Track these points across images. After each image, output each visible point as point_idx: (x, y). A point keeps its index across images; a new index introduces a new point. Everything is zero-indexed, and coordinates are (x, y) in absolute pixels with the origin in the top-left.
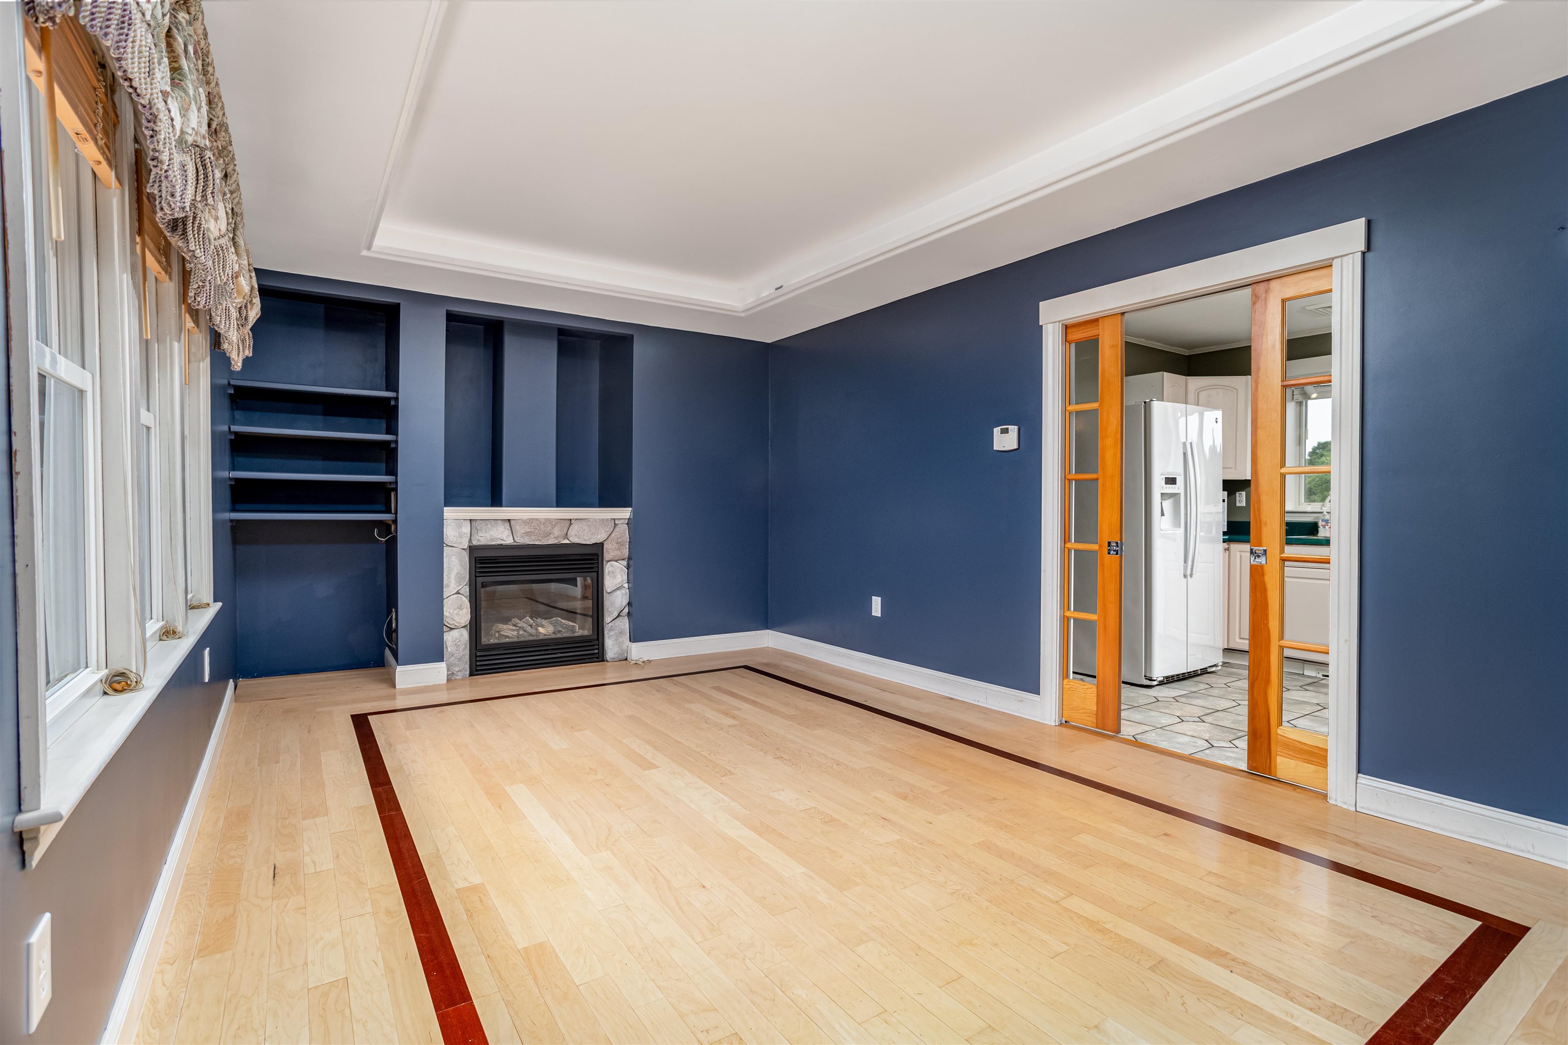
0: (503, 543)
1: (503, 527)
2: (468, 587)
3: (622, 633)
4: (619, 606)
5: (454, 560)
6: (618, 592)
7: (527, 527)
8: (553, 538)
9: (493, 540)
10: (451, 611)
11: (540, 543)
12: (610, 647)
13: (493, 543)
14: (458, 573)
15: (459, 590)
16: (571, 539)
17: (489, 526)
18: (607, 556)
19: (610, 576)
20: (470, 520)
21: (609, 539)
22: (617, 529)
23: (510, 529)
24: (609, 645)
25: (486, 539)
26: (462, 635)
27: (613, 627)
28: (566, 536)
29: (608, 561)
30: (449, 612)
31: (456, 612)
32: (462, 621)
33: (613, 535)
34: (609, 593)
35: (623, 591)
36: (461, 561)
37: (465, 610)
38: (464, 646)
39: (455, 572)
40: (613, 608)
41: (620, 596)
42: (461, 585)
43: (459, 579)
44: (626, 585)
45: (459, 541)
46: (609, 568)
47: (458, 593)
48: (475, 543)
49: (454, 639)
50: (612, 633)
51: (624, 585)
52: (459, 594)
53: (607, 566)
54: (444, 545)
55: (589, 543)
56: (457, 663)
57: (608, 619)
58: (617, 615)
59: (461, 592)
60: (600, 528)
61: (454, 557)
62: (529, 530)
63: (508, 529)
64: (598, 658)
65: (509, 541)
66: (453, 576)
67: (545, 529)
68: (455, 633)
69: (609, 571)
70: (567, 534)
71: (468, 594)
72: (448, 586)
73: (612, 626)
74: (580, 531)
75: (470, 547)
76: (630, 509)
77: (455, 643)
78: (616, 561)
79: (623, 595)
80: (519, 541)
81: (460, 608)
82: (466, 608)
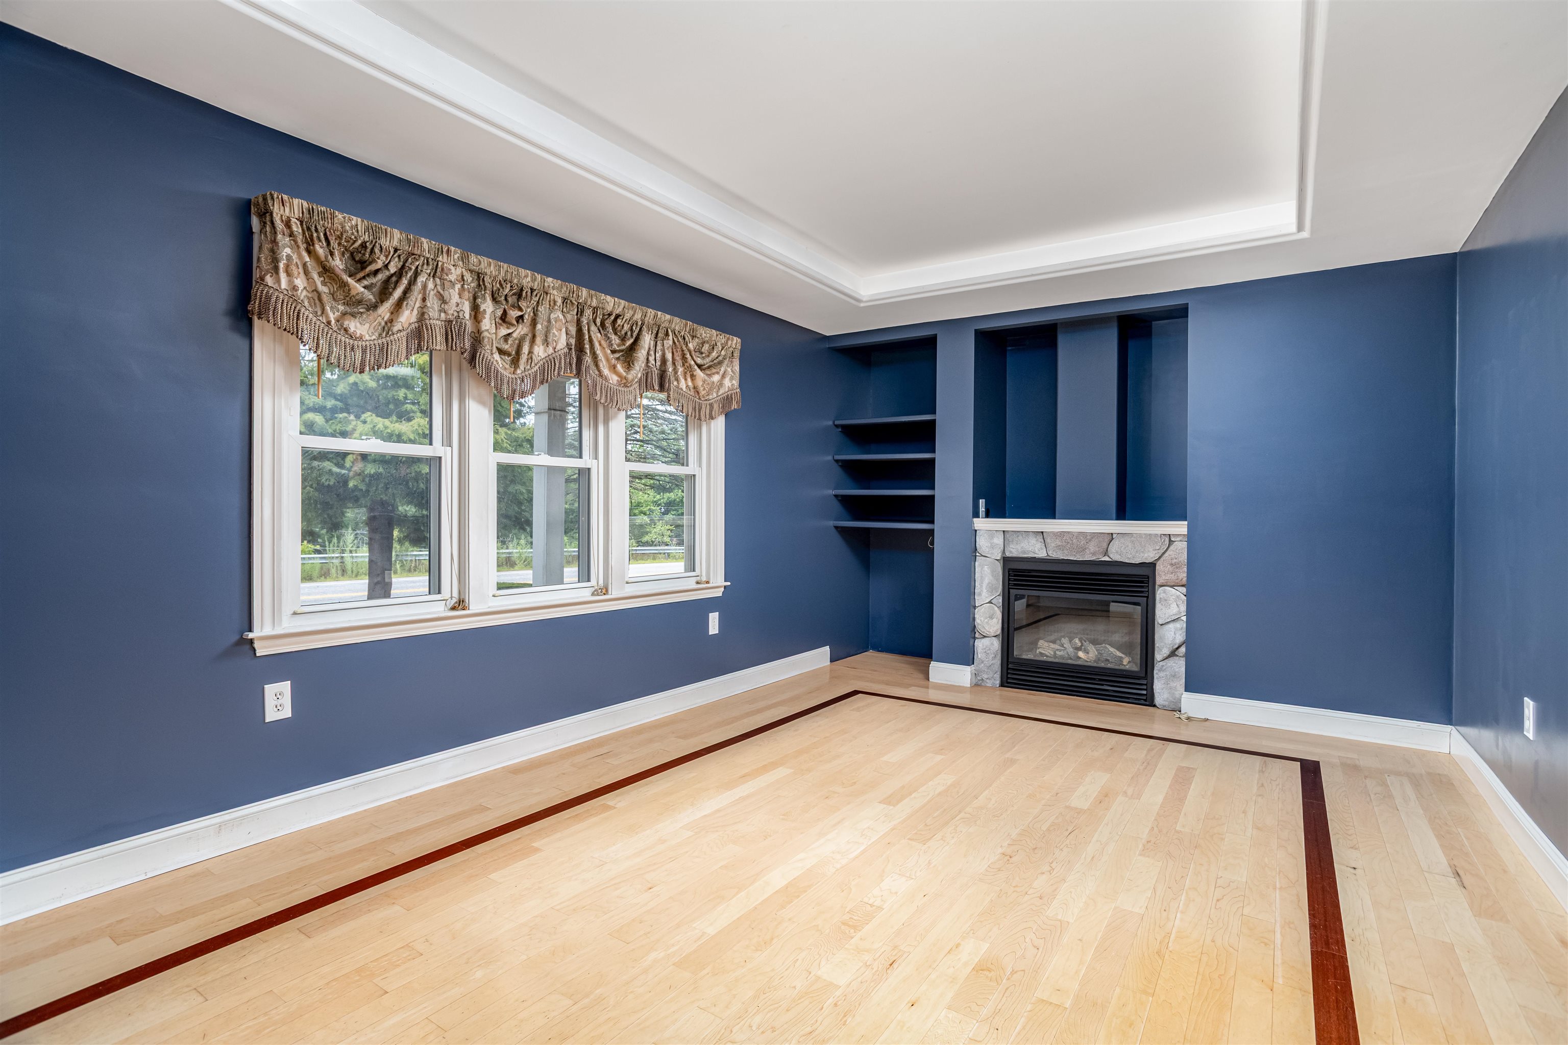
0: (1036, 556)
1: (1035, 539)
2: (1001, 598)
3: (1174, 676)
4: (1170, 642)
5: (986, 569)
6: (1171, 626)
7: (1057, 541)
8: (1089, 554)
9: (1024, 552)
10: (982, 619)
11: (1075, 559)
12: (1158, 691)
13: (1026, 556)
14: (989, 583)
15: (992, 600)
16: (1111, 556)
17: (1020, 537)
18: (1159, 580)
19: (1162, 604)
20: (1004, 531)
21: (1162, 559)
22: (1172, 548)
23: (1043, 542)
24: (1157, 688)
25: (1017, 550)
26: (992, 644)
27: (1164, 668)
28: (1106, 553)
29: (1161, 586)
30: (981, 620)
31: (986, 620)
32: (991, 631)
33: (1166, 554)
34: (1161, 625)
35: (1178, 625)
36: (993, 572)
37: (995, 620)
38: (993, 655)
39: (986, 581)
40: (1162, 644)
41: (1173, 630)
42: (993, 595)
43: (991, 589)
44: (1184, 618)
45: (990, 552)
46: (1160, 594)
47: (990, 602)
48: (1008, 554)
49: (985, 647)
50: (1162, 674)
51: (1182, 618)
52: (992, 603)
53: (1158, 592)
54: (977, 554)
55: (1133, 562)
56: (986, 670)
57: (1158, 656)
58: (1168, 653)
59: (992, 601)
60: (1147, 545)
61: (986, 567)
62: (1060, 543)
63: (1041, 542)
64: (1146, 700)
65: (1042, 554)
66: (984, 586)
67: (1079, 543)
68: (986, 641)
69: (1161, 598)
70: (1107, 550)
71: (1001, 604)
72: (980, 594)
73: (1163, 666)
74: (1121, 547)
75: (1004, 558)
76: (1186, 523)
77: (984, 651)
78: (1172, 586)
79: (1176, 629)
80: (1051, 555)
81: (991, 617)
82: (997, 618)
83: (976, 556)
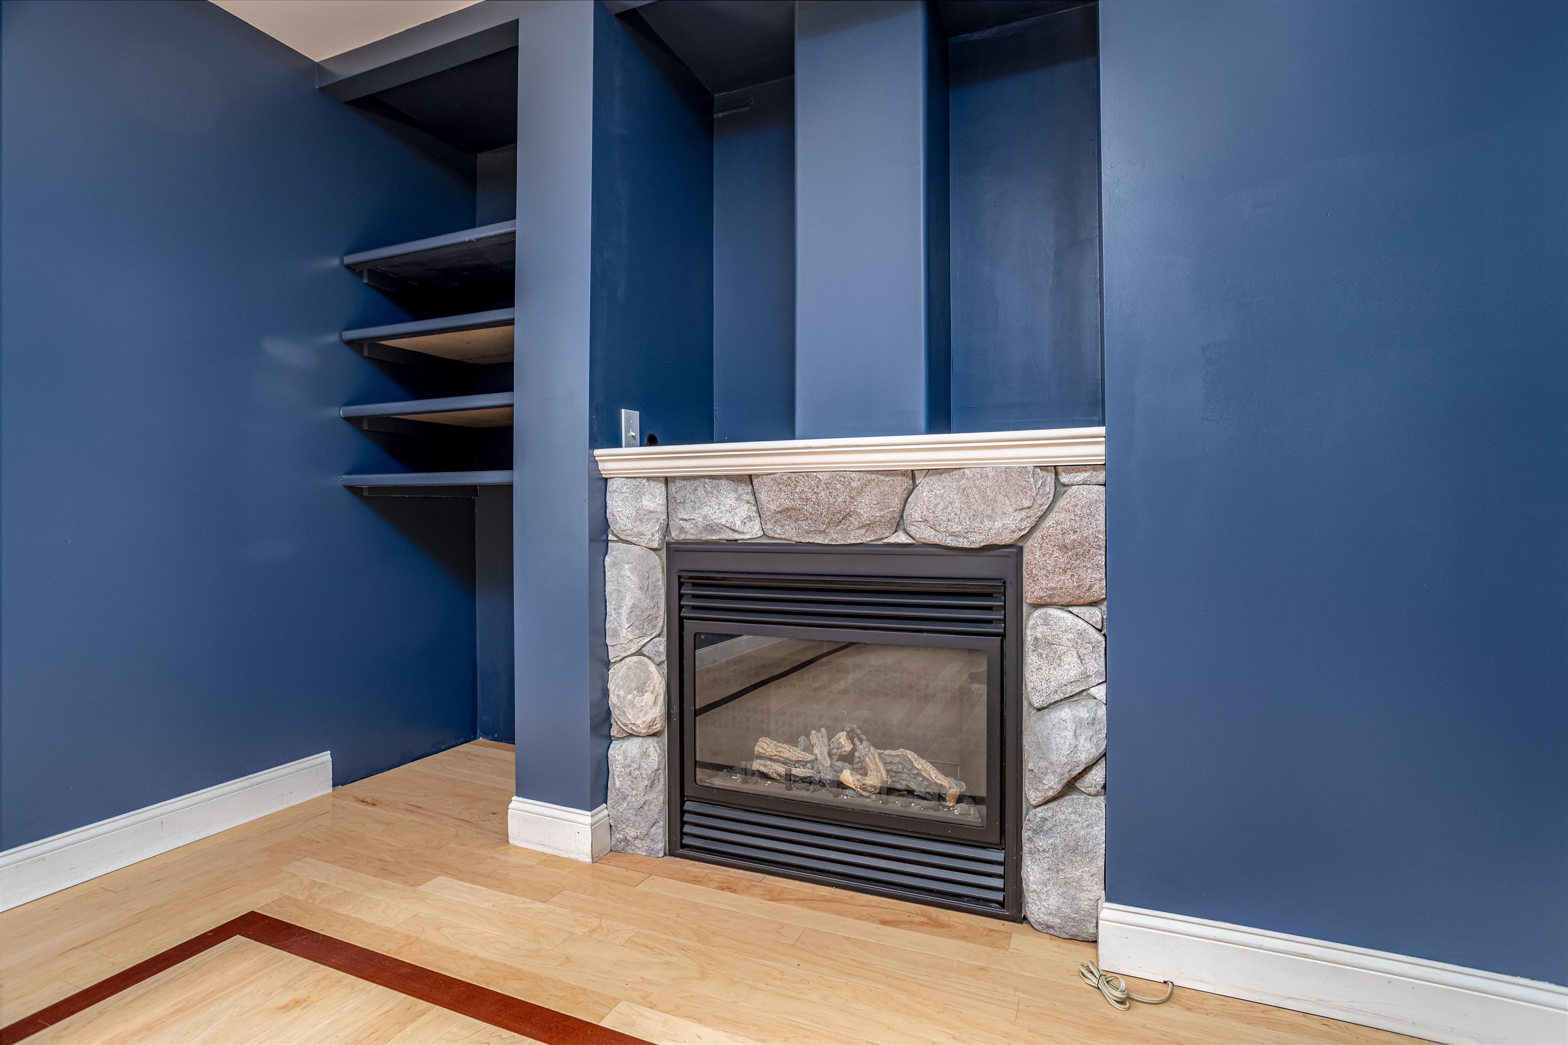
0: (737, 536)
1: (733, 495)
2: (663, 639)
3: (1075, 849)
4: (1064, 760)
5: (629, 574)
6: (1065, 713)
7: (783, 495)
8: (859, 528)
9: (710, 528)
10: (622, 693)
11: (826, 542)
12: (1035, 887)
13: (714, 537)
14: (634, 606)
15: (644, 646)
16: (912, 530)
17: (701, 492)
18: (1032, 591)
19: (1040, 655)
20: (666, 479)
21: (1038, 534)
22: (1062, 503)
23: (754, 502)
24: (1032, 878)
25: (696, 525)
26: (645, 754)
27: (1049, 825)
28: (899, 524)
29: (1037, 606)
30: (618, 696)
31: (630, 697)
32: (639, 722)
33: (1050, 521)
34: (1039, 710)
35: (1082, 711)
36: (645, 577)
37: (648, 697)
38: (646, 783)
39: (628, 602)
40: (1043, 764)
41: (1071, 726)
42: (645, 635)
43: (641, 621)
44: (1100, 692)
45: (636, 530)
46: (1034, 627)
47: (639, 653)
48: (675, 535)
49: (628, 762)
50: (1042, 842)
51: (1093, 691)
52: (644, 655)
53: (1031, 622)
54: (611, 537)
55: (966, 545)
56: (633, 818)
57: (1032, 795)
58: (1058, 787)
59: (645, 650)
60: (1000, 497)
61: (627, 566)
62: (788, 503)
63: (748, 502)
64: (1002, 904)
65: (752, 531)
66: (624, 611)
67: (832, 500)
68: (633, 747)
69: (1036, 639)
70: (902, 517)
71: (664, 658)
72: (616, 634)
73: (1044, 820)
74: (936, 506)
75: (668, 544)
76: (1101, 430)
77: (628, 770)
78: (1065, 606)
79: (1079, 723)
80: (771, 534)
81: (641, 690)
82: (652, 693)
83: (607, 541)
